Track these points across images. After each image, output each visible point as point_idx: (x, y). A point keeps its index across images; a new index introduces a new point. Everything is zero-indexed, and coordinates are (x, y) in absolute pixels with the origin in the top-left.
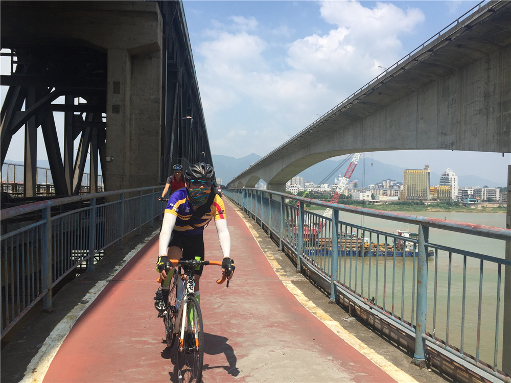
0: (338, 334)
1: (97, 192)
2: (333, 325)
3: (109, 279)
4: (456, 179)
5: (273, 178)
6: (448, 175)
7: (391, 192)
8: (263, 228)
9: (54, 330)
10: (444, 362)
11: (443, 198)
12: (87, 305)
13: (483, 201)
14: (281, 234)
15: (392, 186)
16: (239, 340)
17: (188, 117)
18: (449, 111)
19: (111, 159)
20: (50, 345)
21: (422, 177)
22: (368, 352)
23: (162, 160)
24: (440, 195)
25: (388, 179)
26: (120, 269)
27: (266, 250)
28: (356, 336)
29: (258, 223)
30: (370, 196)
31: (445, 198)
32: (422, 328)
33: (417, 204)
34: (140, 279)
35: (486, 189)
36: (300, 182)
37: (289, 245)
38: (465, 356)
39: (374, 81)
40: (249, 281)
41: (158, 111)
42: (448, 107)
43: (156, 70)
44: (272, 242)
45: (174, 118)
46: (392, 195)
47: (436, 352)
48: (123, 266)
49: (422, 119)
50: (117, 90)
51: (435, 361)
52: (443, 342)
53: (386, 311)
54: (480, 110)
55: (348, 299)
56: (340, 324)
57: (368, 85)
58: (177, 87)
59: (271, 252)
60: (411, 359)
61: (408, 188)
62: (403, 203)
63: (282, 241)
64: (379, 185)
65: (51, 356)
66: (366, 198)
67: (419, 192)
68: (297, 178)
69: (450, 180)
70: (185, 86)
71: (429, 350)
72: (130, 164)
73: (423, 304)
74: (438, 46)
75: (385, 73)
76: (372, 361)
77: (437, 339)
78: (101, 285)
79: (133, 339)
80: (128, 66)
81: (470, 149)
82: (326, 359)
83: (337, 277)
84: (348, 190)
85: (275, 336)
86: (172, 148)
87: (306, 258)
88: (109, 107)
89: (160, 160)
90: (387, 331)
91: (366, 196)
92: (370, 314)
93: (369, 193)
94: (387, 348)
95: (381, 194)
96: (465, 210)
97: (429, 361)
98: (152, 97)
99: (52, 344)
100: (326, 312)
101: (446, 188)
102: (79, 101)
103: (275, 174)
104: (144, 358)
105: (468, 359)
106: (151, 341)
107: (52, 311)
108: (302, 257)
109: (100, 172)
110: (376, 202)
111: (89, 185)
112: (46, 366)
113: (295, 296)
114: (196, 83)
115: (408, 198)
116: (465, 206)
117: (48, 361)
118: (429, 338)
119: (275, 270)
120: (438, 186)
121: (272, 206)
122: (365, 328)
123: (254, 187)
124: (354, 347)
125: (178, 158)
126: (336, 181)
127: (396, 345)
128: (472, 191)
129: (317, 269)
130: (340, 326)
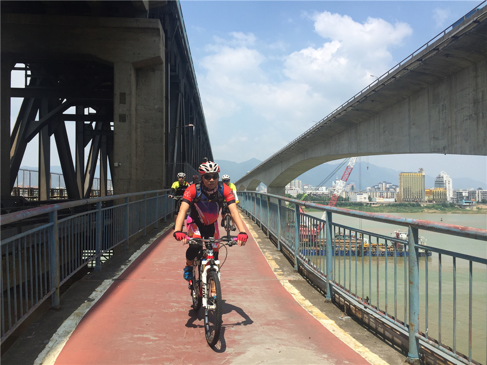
0: (333, 333)
1: (106, 195)
2: (329, 324)
3: (114, 278)
4: (451, 182)
5: (273, 182)
6: (442, 177)
7: (387, 194)
8: (262, 229)
9: (61, 327)
10: (437, 361)
11: (438, 200)
12: (93, 303)
13: (478, 202)
14: (279, 235)
15: (389, 189)
16: (237, 337)
17: (190, 125)
18: (440, 117)
19: (119, 165)
20: (57, 341)
21: (417, 180)
22: (363, 351)
23: (167, 166)
24: (436, 197)
25: (385, 182)
26: (125, 269)
27: (265, 250)
28: (351, 335)
29: (258, 225)
30: (367, 198)
31: (441, 200)
32: (415, 327)
33: (413, 205)
34: (144, 278)
35: (480, 191)
36: (299, 185)
37: (286, 246)
38: (458, 356)
39: (366, 89)
40: (248, 280)
41: (162, 119)
42: (439, 113)
43: (160, 82)
44: (271, 242)
45: (177, 126)
46: (389, 197)
47: (429, 352)
48: (129, 266)
49: (413, 124)
50: (123, 101)
51: (429, 360)
52: (436, 342)
53: (380, 311)
54: (470, 116)
55: (344, 298)
56: (336, 323)
57: (361, 93)
58: (180, 97)
59: (270, 253)
60: (405, 358)
61: (404, 190)
62: (400, 205)
63: (280, 242)
64: (376, 187)
65: (57, 351)
66: (363, 200)
67: (415, 194)
68: (296, 181)
69: (444, 182)
70: (187, 95)
71: (422, 349)
72: (137, 169)
73: (415, 304)
74: (427, 56)
75: (377, 81)
76: (366, 359)
77: (430, 339)
78: (107, 283)
79: (135, 336)
80: (133, 78)
81: (462, 153)
82: (321, 357)
83: (332, 277)
84: (346, 192)
85: (272, 334)
86: (176, 154)
87: (302, 258)
88: (116, 117)
89: (164, 164)
90: (381, 330)
91: (363, 198)
92: (365, 313)
93: (366, 195)
94: (382, 347)
95: (378, 196)
96: (460, 212)
97: (423, 360)
98: (156, 107)
99: (59, 340)
100: (322, 311)
101: (442, 190)
102: (89, 111)
103: (274, 177)
104: (145, 354)
105: (461, 358)
106: (152, 338)
107: (60, 309)
108: (299, 258)
109: (109, 177)
110: (374, 204)
111: (99, 189)
112: (52, 361)
113: (292, 295)
114: (197, 93)
115: (404, 200)
116: (460, 207)
117: (54, 356)
118: (422, 337)
119: (273, 269)
120: (433, 189)
121: (270, 208)
122: (360, 327)
123: (255, 190)
124: (349, 345)
125: (182, 163)
126: (333, 184)
127: (391, 344)
128: (467, 193)
129: (313, 269)
130: (336, 325)
